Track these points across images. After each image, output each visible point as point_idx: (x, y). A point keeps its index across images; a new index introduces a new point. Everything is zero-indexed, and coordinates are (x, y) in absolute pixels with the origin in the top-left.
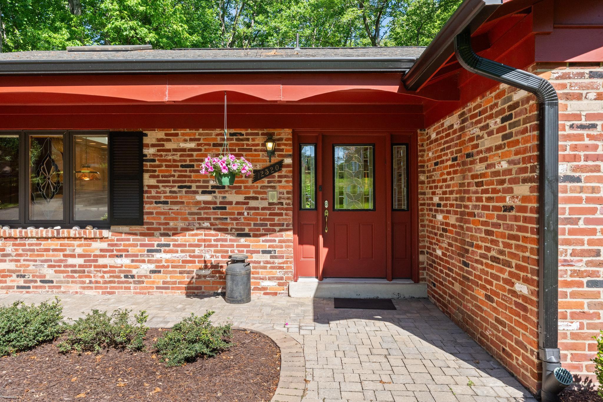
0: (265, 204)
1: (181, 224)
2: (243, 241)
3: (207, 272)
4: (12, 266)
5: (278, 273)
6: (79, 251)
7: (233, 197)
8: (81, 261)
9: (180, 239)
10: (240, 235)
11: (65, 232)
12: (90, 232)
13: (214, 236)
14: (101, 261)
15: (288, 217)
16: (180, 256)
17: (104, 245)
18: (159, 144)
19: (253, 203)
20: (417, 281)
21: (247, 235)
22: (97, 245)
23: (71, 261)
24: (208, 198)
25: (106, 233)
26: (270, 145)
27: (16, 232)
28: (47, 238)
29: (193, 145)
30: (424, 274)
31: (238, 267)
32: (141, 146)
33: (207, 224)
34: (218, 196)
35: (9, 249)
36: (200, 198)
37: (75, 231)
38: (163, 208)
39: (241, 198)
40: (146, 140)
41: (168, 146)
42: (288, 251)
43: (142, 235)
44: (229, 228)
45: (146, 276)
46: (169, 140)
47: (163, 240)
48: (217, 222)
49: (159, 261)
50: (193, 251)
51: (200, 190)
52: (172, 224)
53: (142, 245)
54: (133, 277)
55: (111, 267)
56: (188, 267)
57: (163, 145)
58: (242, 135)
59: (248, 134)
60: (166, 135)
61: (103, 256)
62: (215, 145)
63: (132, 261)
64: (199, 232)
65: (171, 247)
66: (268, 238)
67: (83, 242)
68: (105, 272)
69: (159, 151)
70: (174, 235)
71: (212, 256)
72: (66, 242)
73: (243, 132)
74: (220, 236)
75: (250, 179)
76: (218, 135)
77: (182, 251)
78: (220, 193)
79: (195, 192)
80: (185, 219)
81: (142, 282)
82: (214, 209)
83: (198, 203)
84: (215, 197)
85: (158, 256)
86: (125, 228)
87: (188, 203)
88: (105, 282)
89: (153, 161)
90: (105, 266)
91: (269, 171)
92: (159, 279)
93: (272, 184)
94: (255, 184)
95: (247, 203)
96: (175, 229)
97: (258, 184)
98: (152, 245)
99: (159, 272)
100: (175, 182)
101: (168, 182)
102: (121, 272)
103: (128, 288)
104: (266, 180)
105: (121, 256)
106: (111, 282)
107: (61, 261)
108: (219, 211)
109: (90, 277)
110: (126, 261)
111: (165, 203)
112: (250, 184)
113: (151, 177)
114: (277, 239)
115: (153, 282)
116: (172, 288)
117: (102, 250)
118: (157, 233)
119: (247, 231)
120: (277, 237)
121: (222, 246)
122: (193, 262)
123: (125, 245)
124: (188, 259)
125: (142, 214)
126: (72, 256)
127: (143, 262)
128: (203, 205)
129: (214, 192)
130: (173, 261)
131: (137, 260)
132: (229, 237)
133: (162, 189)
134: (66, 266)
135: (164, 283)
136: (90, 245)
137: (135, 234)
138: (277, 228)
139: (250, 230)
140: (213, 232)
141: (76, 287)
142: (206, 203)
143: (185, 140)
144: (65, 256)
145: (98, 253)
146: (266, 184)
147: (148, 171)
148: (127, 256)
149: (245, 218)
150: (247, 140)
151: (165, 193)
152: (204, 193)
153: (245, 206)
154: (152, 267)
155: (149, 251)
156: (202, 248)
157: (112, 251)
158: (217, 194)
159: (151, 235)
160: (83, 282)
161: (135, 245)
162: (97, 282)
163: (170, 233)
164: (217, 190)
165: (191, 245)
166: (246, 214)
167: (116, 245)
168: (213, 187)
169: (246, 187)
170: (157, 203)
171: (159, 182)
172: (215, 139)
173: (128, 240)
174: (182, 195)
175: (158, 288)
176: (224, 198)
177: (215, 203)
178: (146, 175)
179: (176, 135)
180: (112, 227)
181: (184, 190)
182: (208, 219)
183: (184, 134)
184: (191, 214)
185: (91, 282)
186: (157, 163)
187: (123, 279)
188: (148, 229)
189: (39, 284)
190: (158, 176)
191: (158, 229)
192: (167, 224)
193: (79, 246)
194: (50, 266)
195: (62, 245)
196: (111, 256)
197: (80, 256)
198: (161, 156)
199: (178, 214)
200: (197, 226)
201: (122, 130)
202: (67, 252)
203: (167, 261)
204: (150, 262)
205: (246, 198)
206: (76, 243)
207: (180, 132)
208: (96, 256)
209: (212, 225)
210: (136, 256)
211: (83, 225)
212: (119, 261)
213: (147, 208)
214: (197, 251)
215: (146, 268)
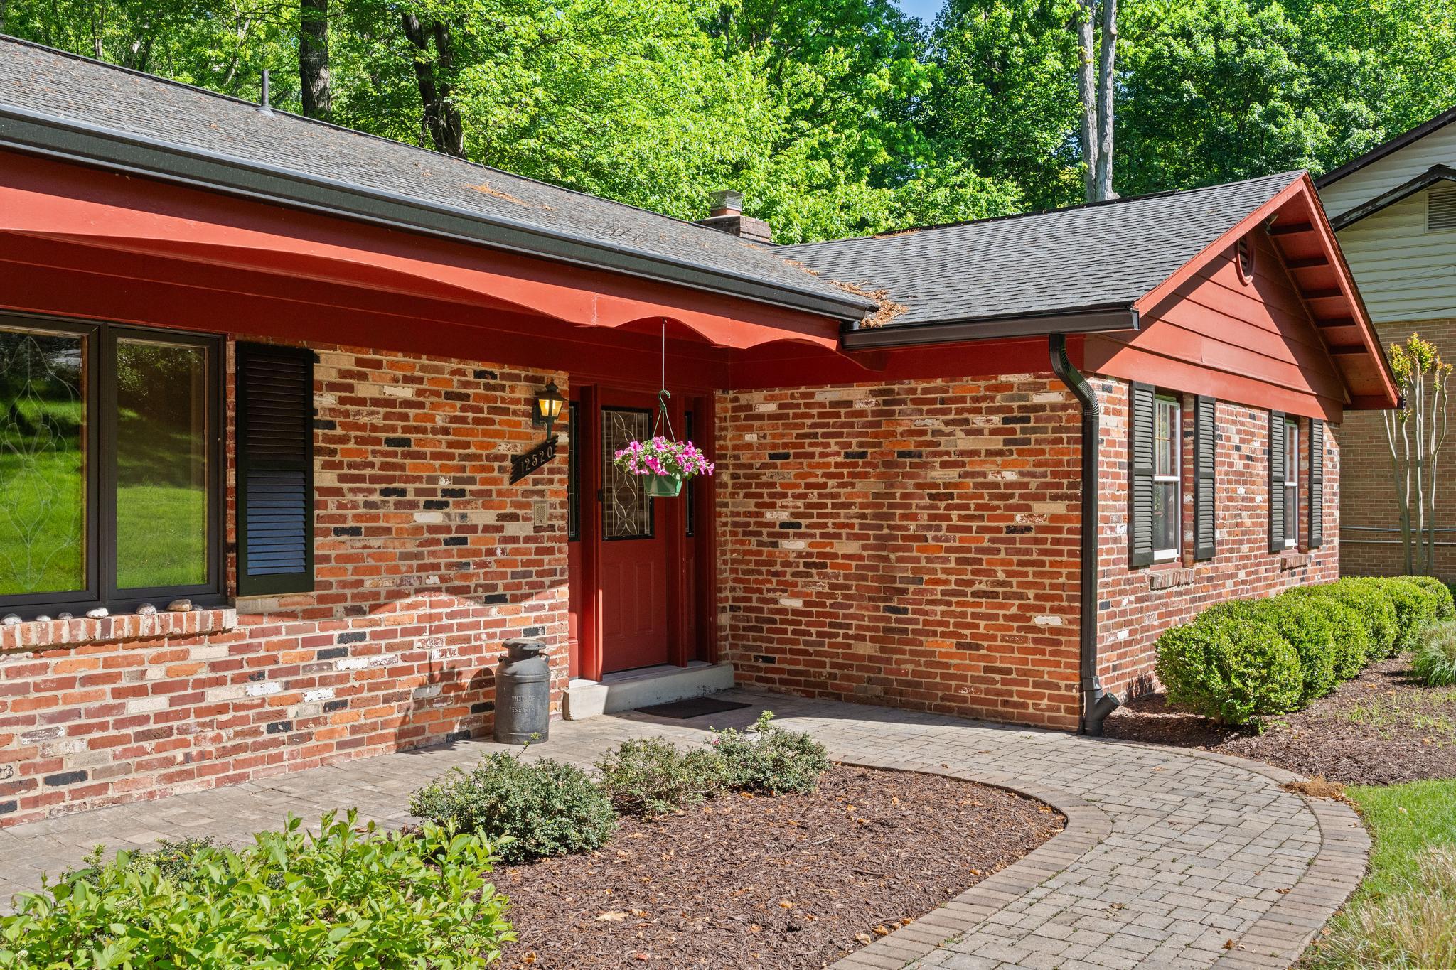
0: (529, 529)
1: (386, 583)
2: (495, 612)
3: (434, 691)
6: (156, 674)
7: (481, 516)
8: (160, 703)
9: (384, 618)
10: (491, 600)
12: (191, 617)
13: (446, 606)
14: (214, 696)
15: (560, 558)
16: (385, 659)
17: (220, 652)
18: (343, 385)
19: (511, 529)
20: (714, 661)
21: (501, 599)
22: (203, 653)
23: (135, 706)
24: (435, 517)
25: (230, 618)
26: (548, 405)
28: (67, 647)
29: (407, 392)
30: (725, 648)
33: (433, 580)
34: (454, 514)
36: (422, 518)
37: (148, 619)
38: (350, 545)
39: (489, 517)
40: (318, 373)
41: (364, 390)
42: (562, 626)
43: (310, 614)
44: (472, 584)
45: (316, 721)
46: (363, 377)
47: (352, 625)
48: (452, 573)
49: (343, 678)
50: (410, 645)
51: (422, 500)
52: (369, 583)
53: (307, 642)
54: (287, 726)
55: (237, 707)
56: (405, 684)
57: (350, 388)
58: (494, 377)
59: (503, 376)
60: (359, 362)
61: (218, 682)
62: (449, 396)
63: (287, 686)
64: (419, 599)
65: (368, 641)
66: (533, 602)
67: (166, 648)
68: (222, 725)
69: (342, 401)
70: (373, 609)
71: (444, 653)
72: (121, 651)
73: (497, 371)
74: (459, 604)
75: (507, 476)
76: (455, 372)
77: (390, 648)
78: (457, 505)
79: (413, 505)
80: (394, 570)
81: (308, 737)
82: (447, 542)
83: (418, 529)
84: (448, 516)
85: (341, 664)
86: (270, 602)
87: (400, 531)
88: (224, 752)
89: (331, 425)
90: (222, 709)
91: (539, 457)
92: (341, 722)
93: (540, 487)
94: (514, 487)
95: (500, 529)
96: (376, 595)
97: (519, 487)
98: (329, 640)
99: (343, 704)
100: (374, 479)
101: (361, 479)
102: (260, 717)
103: (279, 758)
104: (531, 477)
105: (260, 676)
106: (237, 749)
107: (107, 710)
108: (455, 548)
109: (185, 744)
110: (272, 688)
111: (355, 531)
112: (506, 486)
113: (328, 466)
114: (546, 603)
115: (332, 733)
116: (371, 741)
117: (214, 666)
118: (339, 608)
119: (500, 591)
120: (546, 598)
121: (461, 627)
122: (409, 670)
123: (270, 646)
124: (401, 664)
125: (309, 557)
126: (139, 692)
127: (310, 683)
128: (426, 535)
129: (447, 504)
130: (371, 675)
131: (297, 682)
132: (472, 606)
133: (350, 497)
134: (120, 724)
135: (354, 730)
136: (184, 655)
137: (292, 615)
138: (547, 580)
139: (507, 587)
140: (444, 597)
141: (150, 780)
142: (433, 529)
143: (395, 380)
144: (117, 693)
145: (204, 674)
146: (530, 487)
147: (321, 451)
148: (273, 675)
149: (498, 562)
150: (503, 388)
151: (355, 506)
152: (429, 505)
153: (497, 535)
154: (328, 694)
155: (322, 655)
156: (426, 636)
157: (239, 664)
158: (451, 510)
159: (326, 614)
160: (170, 762)
161: (291, 644)
162: (203, 755)
163: (365, 605)
164: (451, 500)
165: (405, 632)
166: (499, 552)
167: (249, 648)
168: (446, 492)
169: (499, 493)
170: (338, 532)
171: (342, 479)
172: (449, 382)
173: (277, 631)
174: (388, 513)
175: (341, 745)
176: (463, 516)
177: (447, 529)
178: (318, 461)
179: (378, 365)
180: (240, 602)
181: (393, 499)
182: (435, 567)
183: (393, 365)
184: (406, 556)
185: (188, 758)
186: (339, 431)
187: (266, 737)
188: (321, 599)
189: (42, 789)
190: (340, 465)
191: (341, 598)
192: (360, 583)
193: (157, 660)
194: (74, 731)
195: (107, 663)
196: (236, 680)
197: (159, 689)
198: (346, 414)
199: (380, 557)
200: (416, 584)
201: (263, 339)
202: (125, 683)
203: (360, 675)
204: (324, 682)
205: (501, 517)
206: (148, 652)
207: (385, 358)
208: (200, 683)
209: (443, 579)
210: (294, 670)
211: (164, 599)
212: (256, 690)
213: (318, 545)
214: (417, 644)
215: (316, 699)
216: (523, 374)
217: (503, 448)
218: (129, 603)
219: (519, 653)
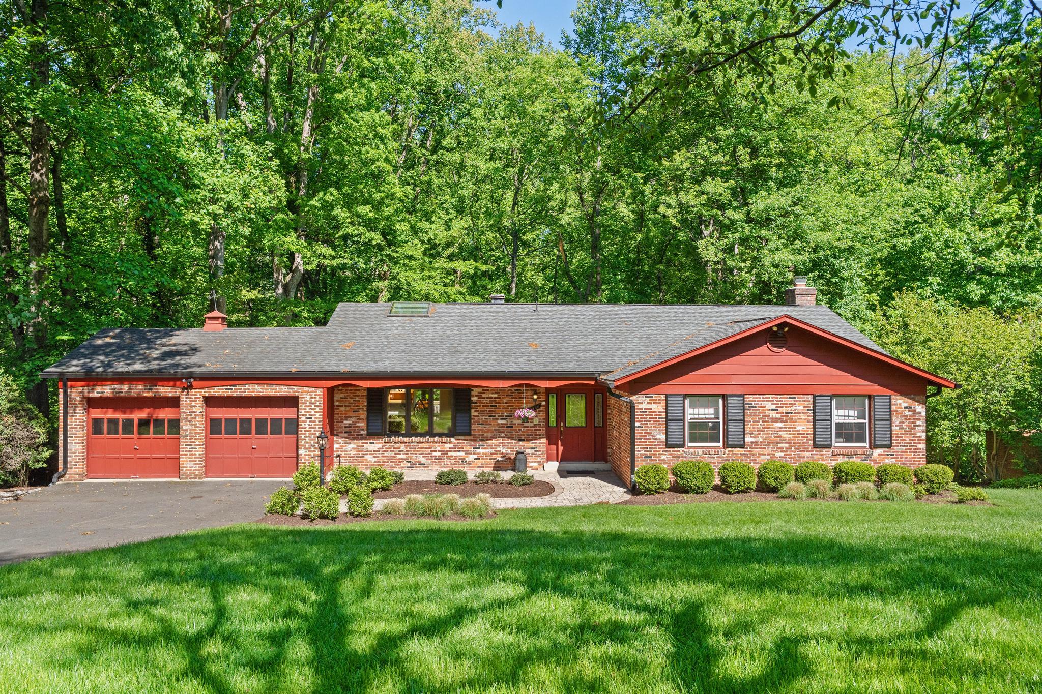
0: (532, 425)
1: (490, 435)
2: (521, 443)
3: (503, 459)
4: (403, 456)
5: (539, 459)
6: (438, 449)
8: (439, 454)
9: (490, 442)
10: (520, 440)
11: (432, 439)
12: (445, 439)
13: (507, 441)
14: (450, 454)
15: (543, 431)
16: (490, 451)
17: (451, 446)
18: (479, 395)
19: (526, 424)
20: (607, 462)
21: (523, 440)
22: (448, 446)
23: (434, 454)
24: (504, 422)
25: (452, 440)
26: (535, 397)
27: (406, 439)
28: (422, 442)
29: (496, 395)
30: (610, 459)
31: (521, 456)
32: (470, 396)
33: (503, 435)
34: (509, 421)
35: (403, 448)
36: (500, 422)
37: (436, 439)
38: (481, 427)
40: (473, 393)
41: (484, 396)
42: (543, 448)
43: (471, 440)
44: (514, 436)
45: (472, 461)
46: (484, 393)
47: (481, 443)
48: (508, 434)
49: (479, 453)
50: (496, 448)
51: (500, 418)
52: (485, 435)
53: (470, 446)
54: (466, 461)
55: (455, 456)
56: (494, 457)
58: (521, 390)
60: (483, 390)
61: (451, 451)
62: (507, 395)
64: (499, 439)
65: (485, 447)
66: (533, 441)
67: (440, 444)
68: (451, 459)
69: (479, 398)
70: (487, 440)
71: (505, 451)
72: (432, 444)
74: (510, 440)
76: (509, 390)
77: (491, 448)
78: (510, 419)
79: (498, 419)
80: (492, 432)
81: (470, 464)
82: (507, 427)
83: (499, 424)
84: (507, 421)
85: (478, 451)
86: (462, 437)
87: (494, 424)
88: (452, 465)
89: (476, 403)
90: (451, 456)
91: (534, 408)
92: (479, 462)
95: (523, 424)
96: (487, 437)
98: (476, 446)
99: (479, 459)
100: (487, 413)
101: (483, 413)
102: (460, 459)
103: (463, 467)
105: (460, 451)
106: (454, 464)
107: (429, 454)
108: (509, 428)
110: (462, 454)
111: (482, 424)
113: (475, 411)
116: (486, 467)
117: (450, 448)
118: (478, 439)
119: (523, 438)
120: (537, 441)
121: (511, 446)
122: (496, 454)
123: (462, 446)
124: (494, 452)
125: (470, 430)
126: (435, 451)
127: (471, 454)
128: (501, 425)
129: (507, 419)
130: (486, 453)
131: (468, 453)
132: (514, 441)
133: (481, 417)
134: (432, 456)
136: (444, 446)
137: (467, 440)
138: (538, 437)
139: (525, 438)
140: (506, 439)
141: (437, 467)
142: (503, 424)
143: (492, 393)
144: (431, 451)
145: (448, 449)
147: (473, 408)
148: (463, 451)
149: (522, 432)
150: (523, 393)
151: (482, 419)
152: (502, 419)
153: (522, 426)
154: (476, 456)
155: (474, 448)
156: (501, 447)
157: (455, 448)
159: (475, 440)
162: (447, 464)
163: (485, 439)
165: (495, 446)
166: (522, 430)
167: (457, 445)
168: (506, 416)
170: (478, 424)
171: (479, 413)
172: (508, 392)
173: (463, 443)
174: (491, 420)
175: (478, 467)
176: (512, 422)
177: (507, 424)
178: (472, 410)
179: (488, 390)
180: (455, 437)
181: (492, 417)
182: (504, 432)
183: (492, 390)
184: (495, 430)
185: (444, 464)
186: (478, 404)
187: (461, 463)
188: (474, 437)
189: (417, 465)
190: (478, 411)
191: (479, 437)
192: (483, 435)
193: (438, 446)
194: (423, 456)
195: (430, 446)
196: (454, 451)
197: (439, 451)
198: (480, 401)
199: (489, 430)
200: (498, 436)
202: (433, 449)
203: (483, 453)
204: (474, 454)
206: (437, 444)
207: (490, 389)
208: (447, 451)
209: (505, 435)
210: (467, 451)
211: (440, 435)
212: (459, 454)
213: (473, 427)
214: (498, 449)
215: (472, 457)
216: (530, 389)
218: (433, 435)
219: (519, 453)
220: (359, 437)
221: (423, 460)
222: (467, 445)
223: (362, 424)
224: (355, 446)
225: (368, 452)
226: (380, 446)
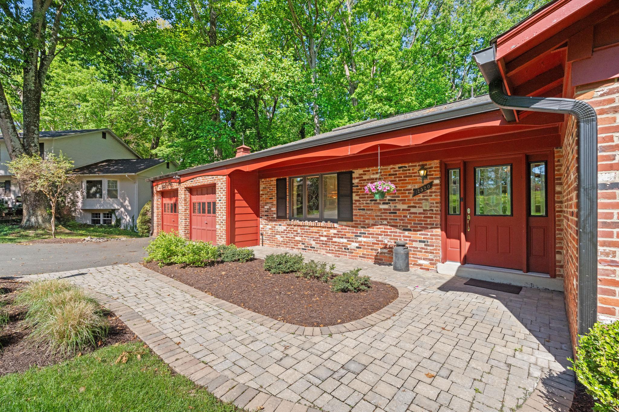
0: (421, 210)
1: (371, 222)
2: (407, 233)
3: (385, 251)
4: (300, 239)
5: (430, 256)
6: (325, 233)
7: (401, 206)
8: (326, 239)
9: (371, 230)
10: (405, 230)
11: (319, 224)
12: (329, 224)
13: (390, 230)
14: (334, 240)
15: (437, 219)
16: (371, 240)
17: (335, 231)
18: (360, 177)
19: (413, 210)
20: (554, 276)
21: (410, 230)
22: (333, 231)
23: (322, 238)
24: (386, 207)
25: (336, 225)
26: (422, 172)
27: (301, 223)
28: (312, 227)
29: (378, 176)
30: (560, 271)
31: (401, 249)
32: (351, 178)
33: (385, 222)
34: (392, 206)
35: (299, 230)
36: (382, 207)
37: (323, 224)
38: (362, 212)
39: (405, 207)
40: (354, 175)
41: (365, 177)
42: (437, 242)
43: (352, 227)
44: (398, 225)
45: (354, 250)
46: (365, 174)
47: (363, 230)
48: (391, 221)
49: (361, 242)
50: (378, 238)
51: (382, 202)
52: (367, 221)
53: (352, 233)
54: (348, 249)
55: (338, 243)
56: (376, 247)
57: (362, 177)
58: (405, 167)
59: (409, 166)
60: (364, 171)
61: (335, 237)
62: (390, 175)
63: (348, 241)
64: (381, 227)
65: (367, 235)
66: (423, 232)
67: (326, 229)
68: (336, 245)
69: (360, 181)
70: (368, 227)
71: (389, 242)
72: (320, 229)
73: (407, 165)
74: (393, 229)
75: (411, 195)
76: (391, 169)
77: (372, 237)
78: (393, 203)
79: (379, 204)
80: (374, 219)
81: (353, 253)
82: (389, 213)
83: (381, 209)
84: (390, 206)
85: (360, 239)
86: (345, 223)
87: (376, 210)
88: (336, 251)
89: (357, 186)
90: (336, 242)
91: (424, 189)
92: (360, 252)
93: (426, 198)
94: (414, 198)
95: (409, 210)
96: (369, 224)
97: (417, 198)
98: (357, 233)
99: (361, 248)
100: (368, 198)
101: (365, 198)
102: (343, 246)
103: (346, 255)
104: (421, 195)
105: (343, 238)
106: (338, 251)
107: (318, 238)
108: (392, 215)
109: (329, 247)
110: (345, 240)
111: (364, 209)
112: (411, 197)
113: (357, 195)
114: (429, 234)
115: (358, 253)
116: (367, 258)
117: (334, 234)
118: (359, 226)
119: (409, 227)
120: (429, 232)
121: (394, 236)
122: (378, 244)
123: (344, 232)
124: (375, 242)
125: (352, 215)
126: (322, 236)
127: (353, 241)
128: (383, 211)
129: (390, 203)
130: (367, 243)
131: (350, 240)
132: (398, 231)
133: (362, 202)
134: (320, 241)
135: (363, 254)
136: (329, 231)
137: (349, 226)
138: (429, 227)
139: (411, 227)
140: (389, 227)
141: (324, 252)
142: (385, 209)
143: (373, 174)
144: (319, 235)
145: (333, 235)
146: (422, 198)
147: (355, 192)
148: (345, 238)
149: (408, 219)
150: (409, 170)
151: (363, 204)
152: (384, 203)
153: (408, 212)
154: (357, 245)
155: (355, 236)
156: (383, 236)
157: (339, 235)
158: (391, 204)
159: (357, 227)
160: (327, 250)
161: (349, 233)
162: (332, 250)
163: (366, 226)
164: (391, 202)
165: (377, 234)
166: (408, 216)
167: (340, 232)
168: (389, 200)
169: (408, 200)
170: (359, 209)
171: (360, 198)
172: (390, 171)
173: (346, 229)
174: (372, 205)
175: (360, 257)
176: (395, 206)
177: (390, 210)
178: (354, 195)
179: (369, 171)
180: (339, 222)
181: (373, 202)
182: (386, 219)
183: (372, 170)
184: (377, 216)
185: (330, 250)
186: (359, 187)
187: (344, 250)
188: (355, 224)
189: (310, 248)
190: (360, 195)
191: (360, 224)
192: (365, 221)
193: (325, 231)
194: (314, 240)
195: (318, 230)
196: (338, 237)
197: (326, 236)
198: (361, 183)
199: (370, 216)
200: (380, 223)
201: (343, 171)
202: (320, 234)
203: (364, 242)
204: (356, 242)
205: (409, 207)
206: (324, 229)
207: (370, 169)
208: (332, 237)
209: (388, 222)
210: (350, 238)
211: (326, 220)
212: (342, 240)
213: (355, 212)
214: (380, 238)
215: (354, 245)
216: (417, 164)
217: (409, 187)
218: (320, 220)
220: (272, 220)
221: (313, 243)
222: (349, 231)
223: (274, 209)
224: (270, 227)
225: (278, 233)
226: (285, 228)
